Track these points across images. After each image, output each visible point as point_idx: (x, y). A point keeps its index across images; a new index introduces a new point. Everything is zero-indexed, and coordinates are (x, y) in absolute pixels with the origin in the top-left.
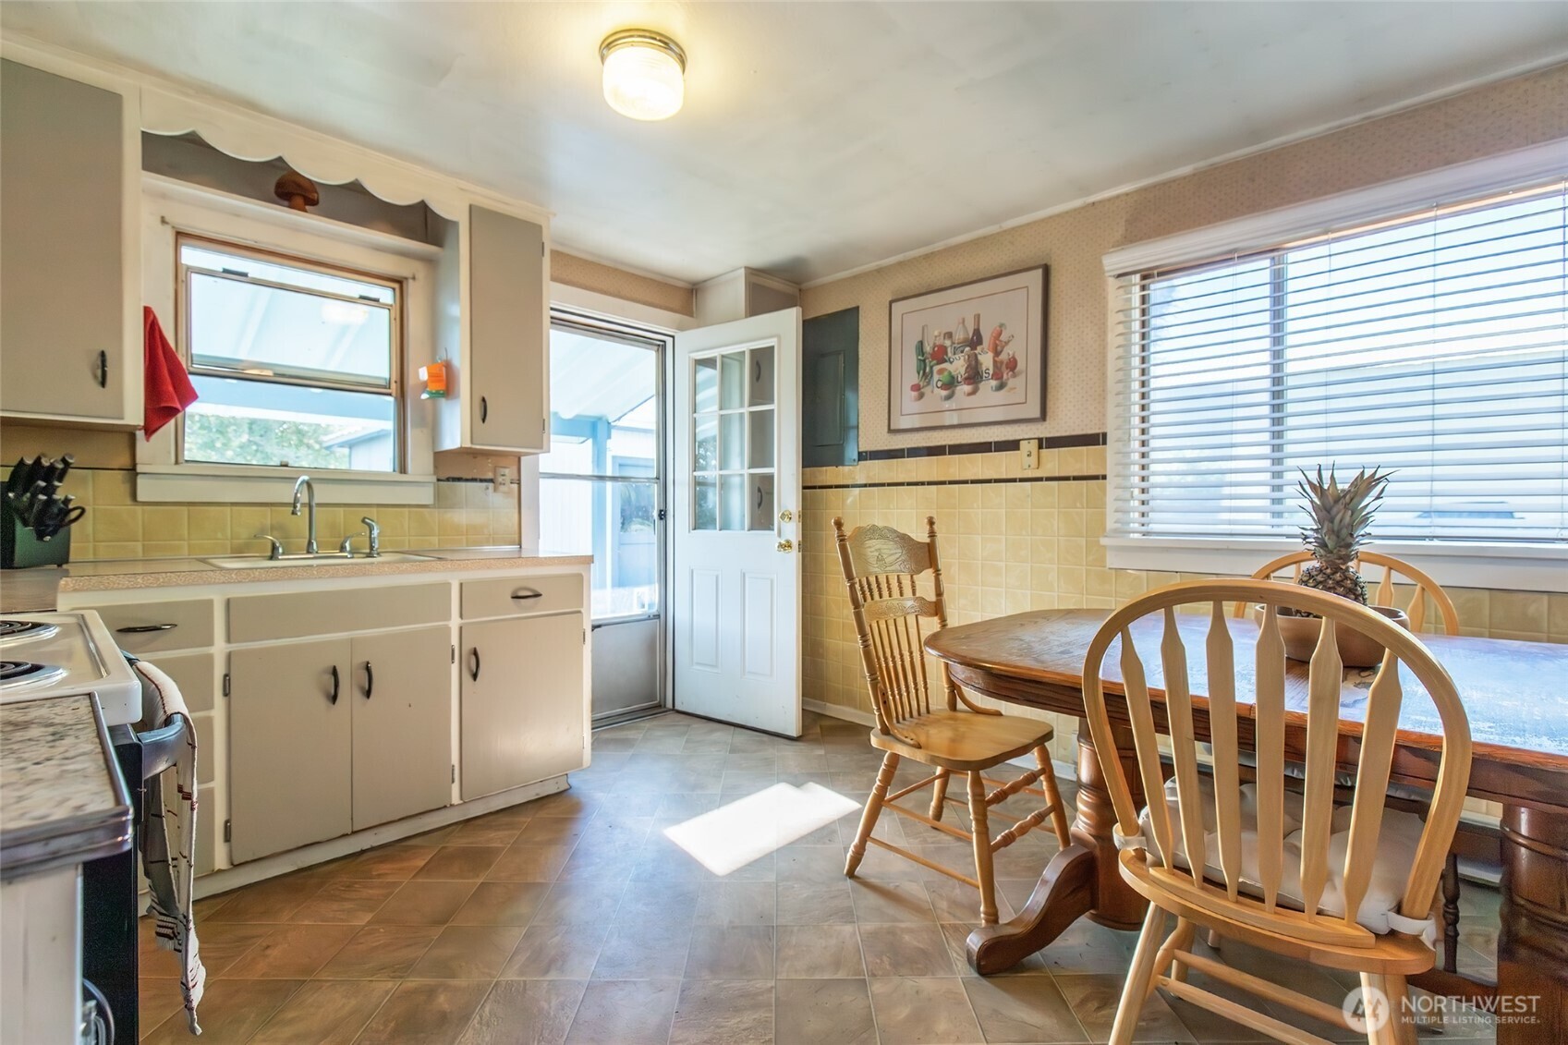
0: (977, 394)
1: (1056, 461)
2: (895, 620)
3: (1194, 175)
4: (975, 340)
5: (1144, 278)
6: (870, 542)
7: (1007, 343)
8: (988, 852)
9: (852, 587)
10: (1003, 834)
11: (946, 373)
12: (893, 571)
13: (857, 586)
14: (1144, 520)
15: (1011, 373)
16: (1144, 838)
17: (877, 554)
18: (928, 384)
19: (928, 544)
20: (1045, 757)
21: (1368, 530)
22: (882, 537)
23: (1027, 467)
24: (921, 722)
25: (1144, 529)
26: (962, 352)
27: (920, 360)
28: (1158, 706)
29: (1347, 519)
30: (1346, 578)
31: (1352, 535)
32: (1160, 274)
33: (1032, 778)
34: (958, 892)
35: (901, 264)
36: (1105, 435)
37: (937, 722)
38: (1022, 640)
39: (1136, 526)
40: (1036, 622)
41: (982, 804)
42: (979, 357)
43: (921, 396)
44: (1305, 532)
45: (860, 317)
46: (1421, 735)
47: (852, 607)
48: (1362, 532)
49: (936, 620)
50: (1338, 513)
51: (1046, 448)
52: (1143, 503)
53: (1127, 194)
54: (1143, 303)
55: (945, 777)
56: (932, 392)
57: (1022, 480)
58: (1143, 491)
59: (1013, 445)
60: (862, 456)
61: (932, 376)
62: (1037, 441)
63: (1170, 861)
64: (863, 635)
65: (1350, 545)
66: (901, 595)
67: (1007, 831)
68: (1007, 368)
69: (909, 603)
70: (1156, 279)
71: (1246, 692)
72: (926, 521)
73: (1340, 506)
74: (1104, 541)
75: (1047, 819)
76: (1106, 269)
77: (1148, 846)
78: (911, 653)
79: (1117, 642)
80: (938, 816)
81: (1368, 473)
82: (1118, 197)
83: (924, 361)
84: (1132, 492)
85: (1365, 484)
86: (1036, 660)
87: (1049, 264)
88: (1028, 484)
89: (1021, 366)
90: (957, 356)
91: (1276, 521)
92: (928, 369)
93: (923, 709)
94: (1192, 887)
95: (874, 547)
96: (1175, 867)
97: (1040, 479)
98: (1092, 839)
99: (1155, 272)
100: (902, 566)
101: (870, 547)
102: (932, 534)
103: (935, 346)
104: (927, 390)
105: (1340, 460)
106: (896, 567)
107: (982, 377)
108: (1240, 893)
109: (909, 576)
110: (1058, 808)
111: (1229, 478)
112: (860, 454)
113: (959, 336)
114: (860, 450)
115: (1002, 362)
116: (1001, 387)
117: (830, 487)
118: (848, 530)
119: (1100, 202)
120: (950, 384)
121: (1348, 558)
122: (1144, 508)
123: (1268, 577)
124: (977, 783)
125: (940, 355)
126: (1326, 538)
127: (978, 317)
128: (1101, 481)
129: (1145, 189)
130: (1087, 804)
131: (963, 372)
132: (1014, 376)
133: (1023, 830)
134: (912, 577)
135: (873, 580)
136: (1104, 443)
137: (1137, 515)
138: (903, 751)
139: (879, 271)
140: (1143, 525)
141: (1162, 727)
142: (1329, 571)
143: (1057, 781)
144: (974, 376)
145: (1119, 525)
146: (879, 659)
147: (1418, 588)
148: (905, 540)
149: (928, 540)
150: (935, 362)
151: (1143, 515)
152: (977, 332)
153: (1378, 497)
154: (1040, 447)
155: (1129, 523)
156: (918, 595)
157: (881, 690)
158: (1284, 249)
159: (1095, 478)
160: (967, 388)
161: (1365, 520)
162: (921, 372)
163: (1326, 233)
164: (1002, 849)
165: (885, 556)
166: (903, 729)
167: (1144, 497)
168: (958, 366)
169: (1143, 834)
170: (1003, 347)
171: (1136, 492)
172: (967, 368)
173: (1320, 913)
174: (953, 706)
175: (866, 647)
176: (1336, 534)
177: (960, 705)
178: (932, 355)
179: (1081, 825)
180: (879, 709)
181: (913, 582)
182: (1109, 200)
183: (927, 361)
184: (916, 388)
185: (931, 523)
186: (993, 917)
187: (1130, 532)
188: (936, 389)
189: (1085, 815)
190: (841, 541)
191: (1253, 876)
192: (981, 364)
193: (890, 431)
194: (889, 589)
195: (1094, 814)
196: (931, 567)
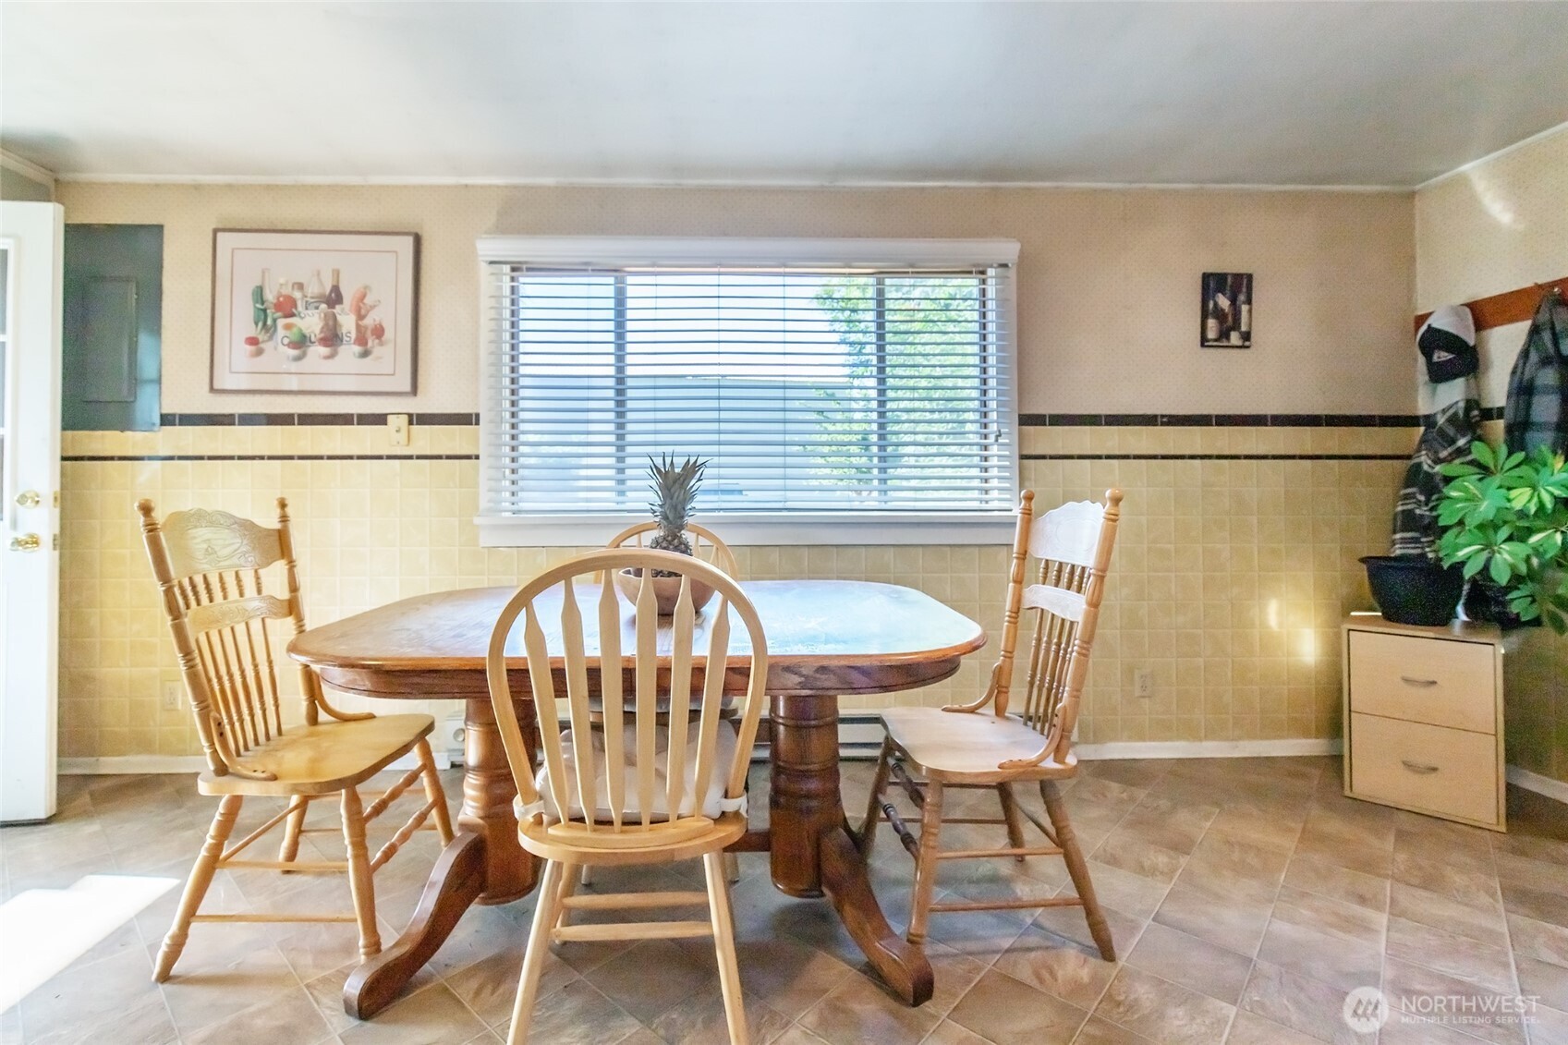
0: (336, 358)
1: (427, 439)
2: (232, 629)
3: (557, 187)
4: (334, 298)
5: (513, 270)
6: (194, 531)
7: (373, 307)
8: (366, 874)
9: (169, 593)
10: (383, 849)
11: (295, 330)
12: (230, 567)
13: (177, 591)
14: (514, 499)
15: (377, 341)
16: (542, 802)
17: (205, 546)
18: (271, 338)
19: (279, 531)
20: (427, 753)
21: (693, 505)
22: (212, 524)
23: (395, 443)
24: (271, 748)
25: (515, 507)
26: (317, 308)
27: (259, 309)
28: (558, 674)
29: (681, 496)
30: (681, 543)
31: (684, 509)
32: (529, 269)
33: (413, 778)
34: (325, 936)
35: (230, 187)
36: (477, 416)
37: (293, 743)
38: (409, 630)
39: (507, 505)
40: (418, 609)
41: (359, 822)
42: (339, 317)
43: (259, 352)
44: (653, 508)
45: (165, 240)
46: (738, 657)
47: (169, 618)
48: (689, 507)
49: (290, 621)
50: (675, 492)
51: (417, 424)
52: (513, 483)
53: (498, 187)
54: (513, 293)
55: (302, 807)
56: (276, 348)
57: (389, 457)
58: (513, 471)
59: (380, 419)
60: (167, 420)
61: (275, 330)
62: (406, 416)
63: (567, 815)
64: (187, 653)
65: (683, 517)
66: (241, 595)
67: (387, 845)
68: (373, 335)
69: (256, 604)
70: (525, 273)
71: (629, 647)
72: (276, 503)
73: (677, 485)
74: (477, 520)
75: (428, 817)
76: (480, 253)
77: (545, 808)
78: (256, 666)
79: (521, 618)
80: (292, 855)
81: (692, 460)
82: (490, 186)
83: (265, 311)
84: (504, 472)
85: (691, 469)
86: (431, 648)
87: (420, 233)
88: (397, 462)
89: (389, 334)
90: (309, 312)
91: (621, 499)
92: (269, 322)
93: (273, 730)
94: (586, 832)
95: (200, 537)
96: (571, 820)
97: (410, 457)
98: (480, 821)
99: (524, 266)
100: (242, 560)
101: (195, 538)
102: (284, 519)
103: (280, 295)
104: (267, 346)
105: (678, 449)
106: (235, 560)
107: (342, 341)
108: (624, 823)
109: (253, 572)
110: (440, 803)
111: (585, 461)
112: (163, 417)
113: (313, 289)
114: (164, 411)
115: (366, 328)
116: (365, 354)
117: (112, 458)
118: (159, 516)
119: (473, 186)
120: (301, 343)
121: (681, 527)
122: (514, 488)
123: (618, 546)
124: (354, 801)
125: (287, 308)
126: (668, 512)
127: (337, 273)
128: (474, 461)
129: (515, 187)
130: (474, 787)
131: (317, 332)
132: (381, 344)
133: (405, 837)
134: (256, 571)
135: (199, 580)
136: (477, 423)
137: (508, 494)
138: (247, 789)
139: (197, 187)
140: (513, 504)
141: (560, 691)
142: (670, 538)
143: (438, 773)
144: (332, 338)
145: (492, 505)
146: (209, 680)
147: (714, 548)
148: (248, 527)
149: (278, 526)
150: (279, 314)
151: (513, 494)
152: (336, 289)
153: (699, 480)
154: (411, 423)
155: (501, 502)
156: (265, 592)
157: (215, 719)
158: (625, 272)
159: (468, 457)
160: (324, 350)
161: (692, 498)
162: (260, 324)
163: (653, 266)
164: (384, 865)
165: (217, 549)
166: (247, 762)
167: (514, 477)
168: (311, 322)
169: (541, 798)
170: (368, 312)
171: (508, 472)
172: (323, 328)
173: (679, 817)
174: (313, 719)
175: (191, 667)
176: (675, 508)
177: (323, 716)
178: (275, 305)
179: (469, 809)
180: (212, 744)
181: (258, 578)
182: (482, 187)
183: (268, 311)
184: (253, 341)
185: (283, 505)
186: (374, 947)
187: (501, 511)
188: (280, 346)
189: (473, 799)
190: (150, 531)
191: (632, 807)
192: (340, 326)
193: (212, 389)
194: (224, 589)
195: (483, 795)
196: (283, 558)
